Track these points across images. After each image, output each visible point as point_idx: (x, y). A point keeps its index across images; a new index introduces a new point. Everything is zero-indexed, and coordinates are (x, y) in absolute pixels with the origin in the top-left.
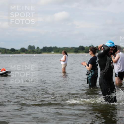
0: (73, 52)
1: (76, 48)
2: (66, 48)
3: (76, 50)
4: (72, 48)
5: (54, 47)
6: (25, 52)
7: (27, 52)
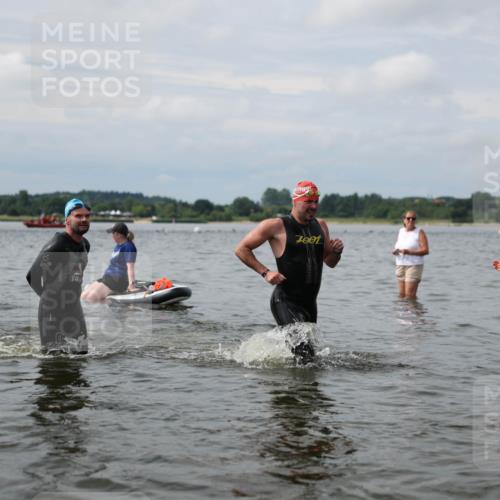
0: (446, 218)
1: (459, 203)
2: (417, 201)
3: (460, 209)
4: (444, 201)
5: (366, 196)
6: (252, 214)
7: (259, 215)
